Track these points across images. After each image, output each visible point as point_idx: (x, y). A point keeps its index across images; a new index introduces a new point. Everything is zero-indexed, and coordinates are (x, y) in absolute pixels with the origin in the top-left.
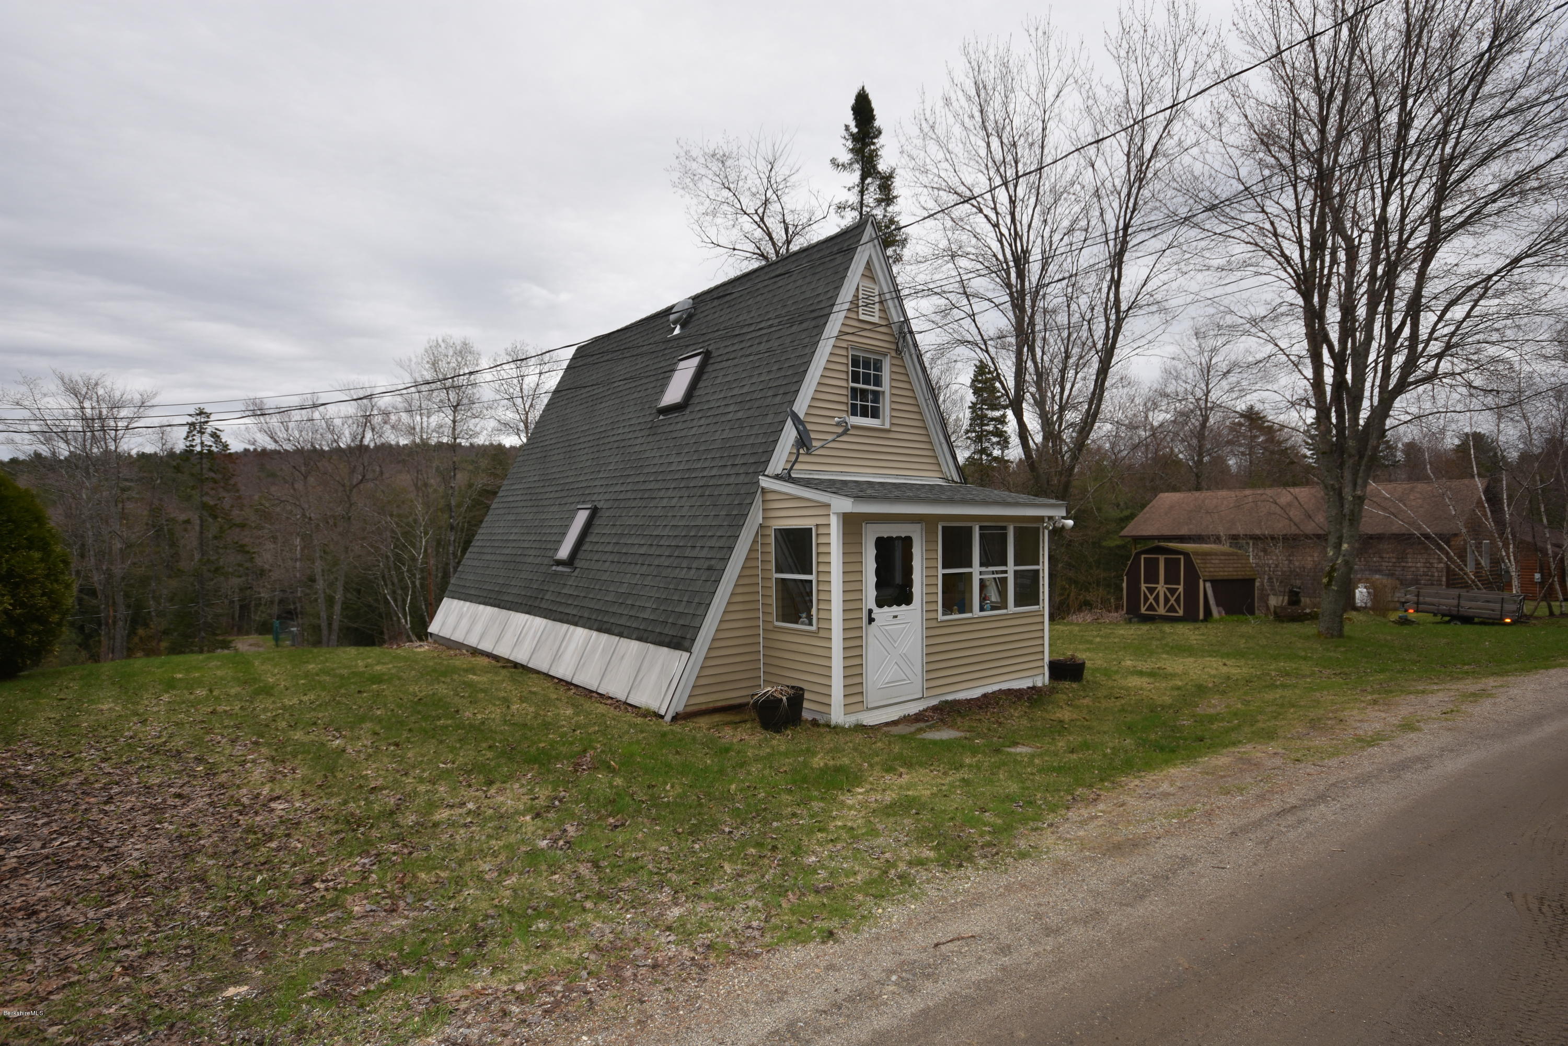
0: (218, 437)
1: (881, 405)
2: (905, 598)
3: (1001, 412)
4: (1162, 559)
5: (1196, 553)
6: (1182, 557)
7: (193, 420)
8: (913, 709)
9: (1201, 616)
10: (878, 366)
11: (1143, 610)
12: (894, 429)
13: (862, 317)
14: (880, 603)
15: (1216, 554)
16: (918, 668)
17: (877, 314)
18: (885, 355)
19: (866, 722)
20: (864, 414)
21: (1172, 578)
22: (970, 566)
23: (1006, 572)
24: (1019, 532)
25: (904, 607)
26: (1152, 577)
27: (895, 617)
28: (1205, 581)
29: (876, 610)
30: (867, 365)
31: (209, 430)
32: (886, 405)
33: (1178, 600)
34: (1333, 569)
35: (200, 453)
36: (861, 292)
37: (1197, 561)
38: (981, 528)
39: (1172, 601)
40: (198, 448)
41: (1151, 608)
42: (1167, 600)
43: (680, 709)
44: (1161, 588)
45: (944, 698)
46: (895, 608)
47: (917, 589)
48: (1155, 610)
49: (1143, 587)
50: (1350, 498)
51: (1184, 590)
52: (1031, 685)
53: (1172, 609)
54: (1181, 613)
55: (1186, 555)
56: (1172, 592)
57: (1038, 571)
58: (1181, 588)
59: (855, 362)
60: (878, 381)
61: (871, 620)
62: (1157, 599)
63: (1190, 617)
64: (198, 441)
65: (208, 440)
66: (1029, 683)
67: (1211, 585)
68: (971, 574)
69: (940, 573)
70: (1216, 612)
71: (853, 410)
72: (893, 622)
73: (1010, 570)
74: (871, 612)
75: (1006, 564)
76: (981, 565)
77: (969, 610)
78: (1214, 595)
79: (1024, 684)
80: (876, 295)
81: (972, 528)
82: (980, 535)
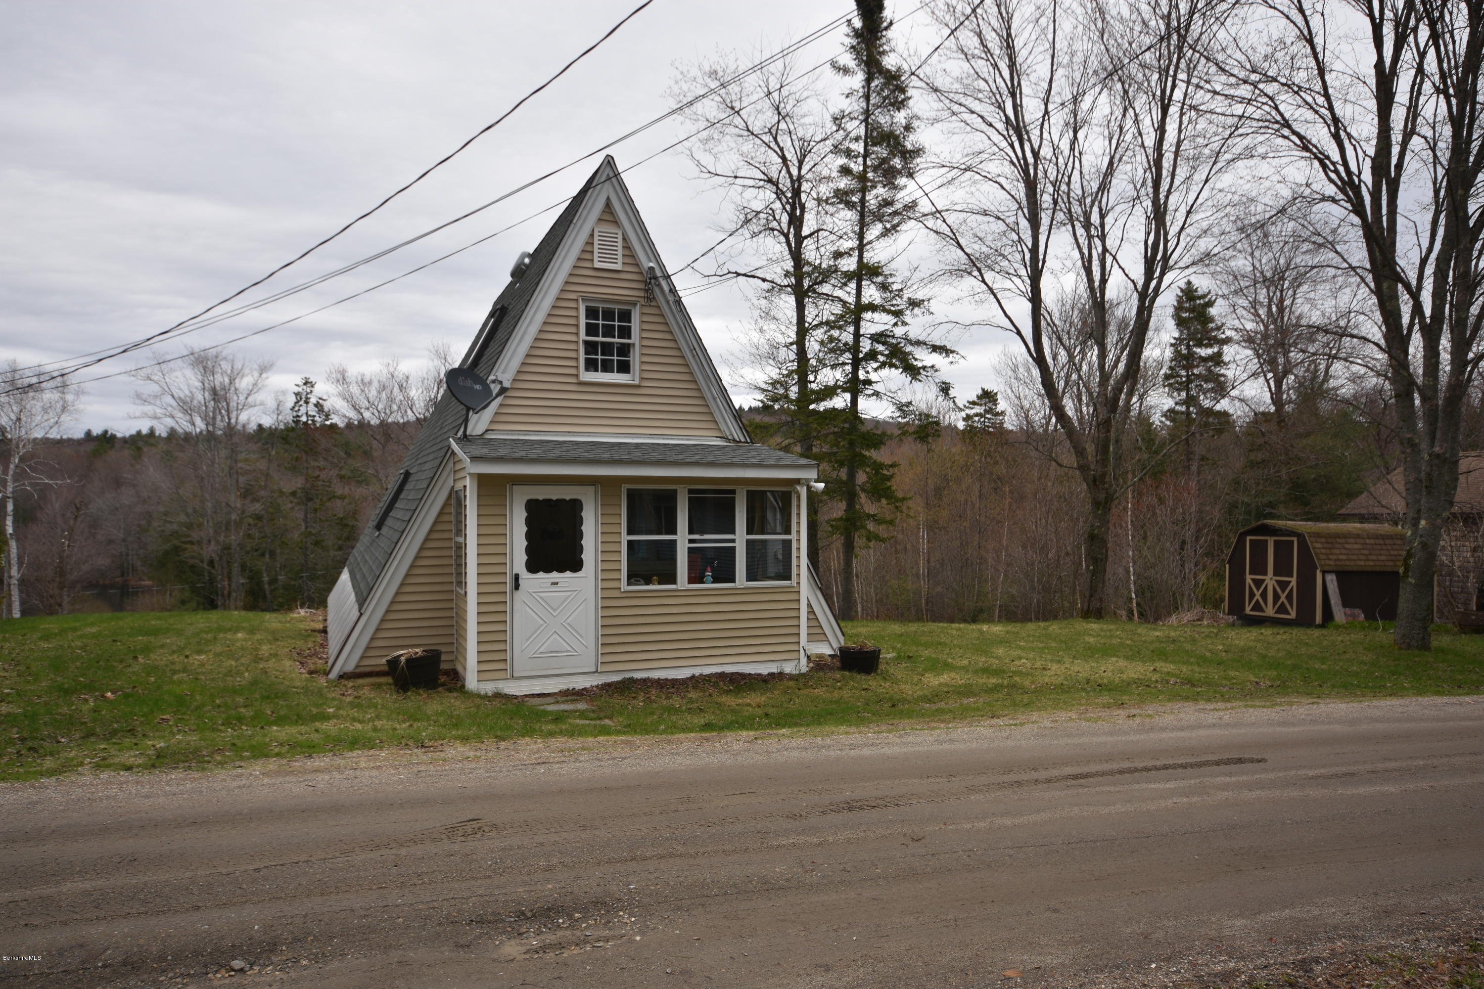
0: (322, 406)
1: (631, 359)
2: (570, 564)
3: (1216, 350)
4: (1271, 541)
5: (1317, 535)
6: (1295, 539)
7: (300, 390)
8: (582, 683)
9: (1318, 619)
10: (626, 316)
11: (1248, 610)
12: (644, 384)
13: (597, 265)
14: (533, 566)
15: (1358, 536)
16: (590, 641)
17: (620, 259)
18: (634, 304)
19: (509, 690)
20: (607, 367)
21: (1282, 568)
22: (674, 531)
23: (733, 541)
25: (568, 574)
26: (1259, 567)
27: (554, 584)
28: (1324, 572)
29: (524, 574)
30: (608, 314)
31: (313, 400)
32: (635, 359)
33: (1289, 597)
34: (1409, 555)
35: (306, 423)
36: (596, 238)
37: (1316, 546)
38: (690, 491)
39: (1283, 598)
40: (304, 419)
41: (1257, 607)
42: (1276, 597)
43: (350, 668)
44: (1270, 580)
45: (629, 675)
46: (555, 575)
47: (588, 556)
48: (1263, 611)
49: (1249, 578)
50: (1426, 457)
51: (1298, 583)
52: (775, 671)
53: (1282, 609)
54: (1293, 615)
55: (1300, 536)
56: (1283, 585)
57: (789, 541)
58: (1293, 581)
59: (591, 313)
60: (626, 332)
61: (517, 586)
62: (1264, 595)
63: (1304, 620)
64: (303, 410)
65: (312, 411)
66: (773, 668)
67: (1334, 577)
68: (675, 541)
69: (625, 538)
70: (1339, 613)
71: (591, 365)
72: (554, 588)
73: (740, 538)
74: (517, 577)
75: (733, 532)
76: (691, 532)
77: (672, 580)
78: (1337, 590)
79: (765, 669)
80: (620, 240)
81: (675, 492)
82: (690, 499)
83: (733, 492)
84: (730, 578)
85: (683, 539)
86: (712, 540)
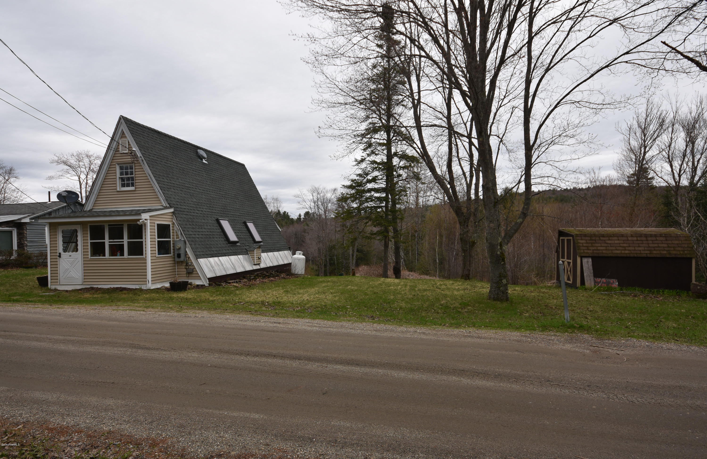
2: (76, 250)
4: (566, 239)
5: (584, 236)
6: (572, 238)
8: (79, 287)
9: (579, 284)
10: (132, 168)
12: (137, 190)
13: (121, 152)
14: (65, 250)
16: (80, 274)
17: (128, 149)
18: (133, 163)
19: (59, 289)
20: (128, 186)
21: (569, 254)
22: (104, 239)
23: (123, 242)
24: (129, 226)
25: (74, 252)
26: (563, 254)
27: (70, 256)
29: (62, 253)
32: (136, 181)
36: (120, 143)
37: (579, 242)
38: (109, 225)
39: (569, 271)
44: (566, 261)
45: (92, 286)
46: (71, 253)
47: (79, 247)
53: (569, 278)
54: (571, 281)
56: (569, 264)
57: (142, 242)
58: (571, 262)
59: (122, 168)
61: (60, 256)
63: (574, 284)
66: (137, 287)
67: (590, 260)
68: (104, 242)
69: (89, 241)
70: (589, 281)
71: (123, 185)
72: (70, 257)
73: (125, 241)
74: (60, 254)
75: (123, 239)
76: (109, 239)
77: (104, 255)
78: (591, 268)
79: (133, 287)
80: (127, 143)
81: (104, 225)
82: (109, 228)
83: (123, 225)
84: (122, 254)
85: (107, 241)
86: (117, 241)
